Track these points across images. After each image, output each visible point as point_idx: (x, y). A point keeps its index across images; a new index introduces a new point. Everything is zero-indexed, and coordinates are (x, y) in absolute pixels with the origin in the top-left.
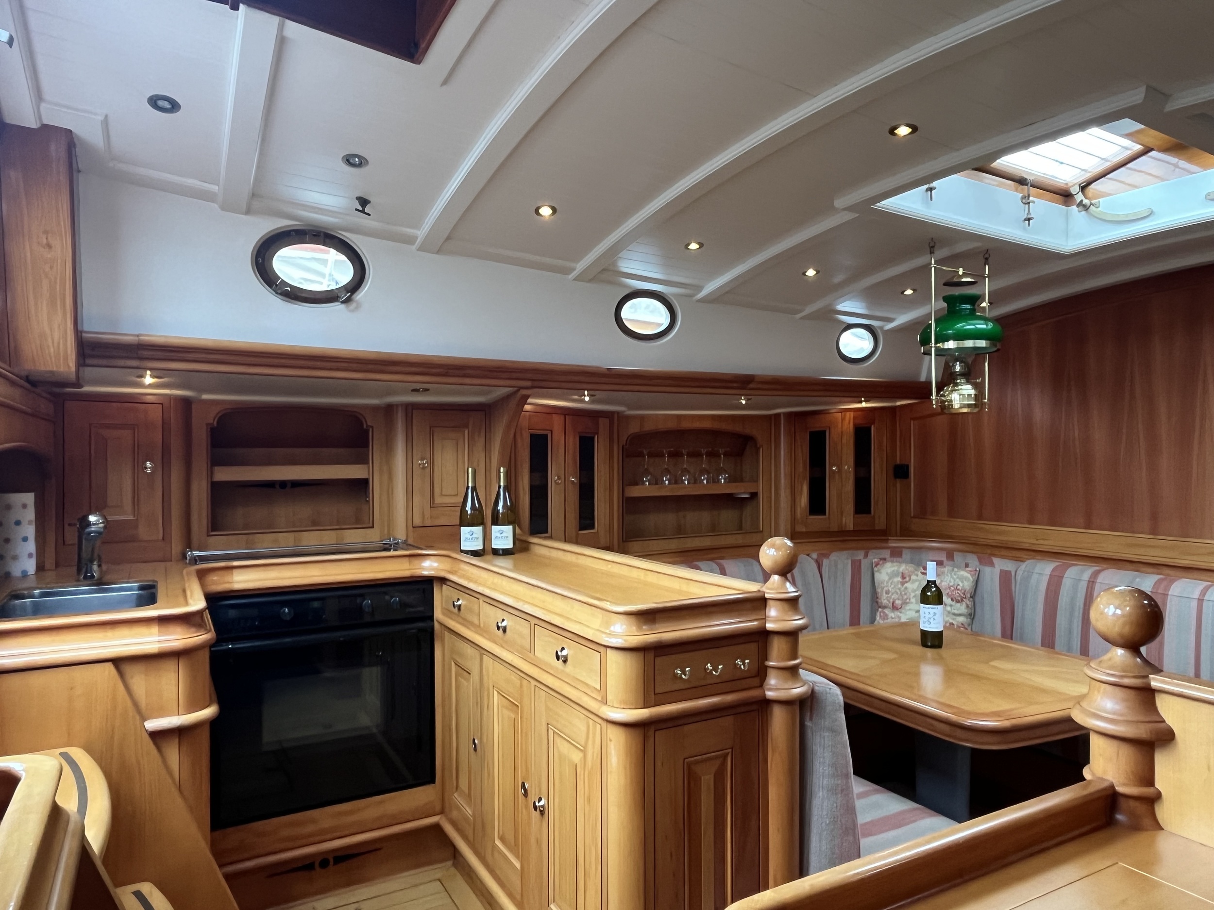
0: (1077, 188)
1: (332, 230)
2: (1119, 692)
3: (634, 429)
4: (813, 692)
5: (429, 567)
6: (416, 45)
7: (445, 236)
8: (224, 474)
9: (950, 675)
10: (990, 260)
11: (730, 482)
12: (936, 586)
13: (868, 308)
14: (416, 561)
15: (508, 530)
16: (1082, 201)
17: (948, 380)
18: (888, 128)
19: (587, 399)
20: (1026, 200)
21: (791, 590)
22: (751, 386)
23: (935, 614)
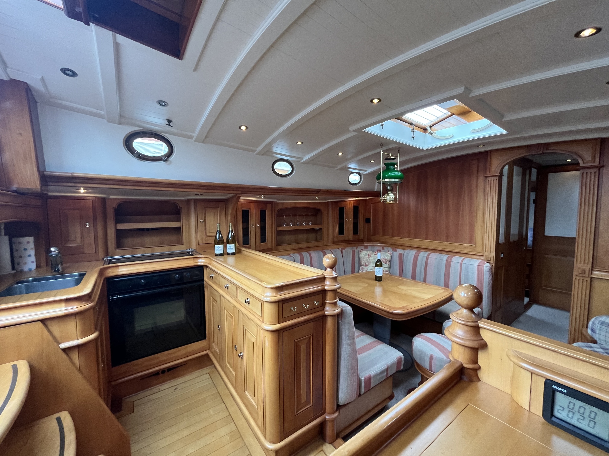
0: (429, 127)
1: (157, 132)
2: (466, 328)
3: (280, 207)
4: (342, 310)
5: (201, 262)
6: (179, 51)
7: (205, 136)
8: (121, 226)
9: (385, 292)
10: (400, 151)
11: (313, 225)
12: (380, 261)
13: (359, 167)
14: (196, 260)
15: (233, 246)
16: (430, 131)
17: (386, 191)
18: (370, 99)
19: (262, 197)
20: (413, 131)
21: (334, 274)
22: (320, 193)
23: (380, 270)
